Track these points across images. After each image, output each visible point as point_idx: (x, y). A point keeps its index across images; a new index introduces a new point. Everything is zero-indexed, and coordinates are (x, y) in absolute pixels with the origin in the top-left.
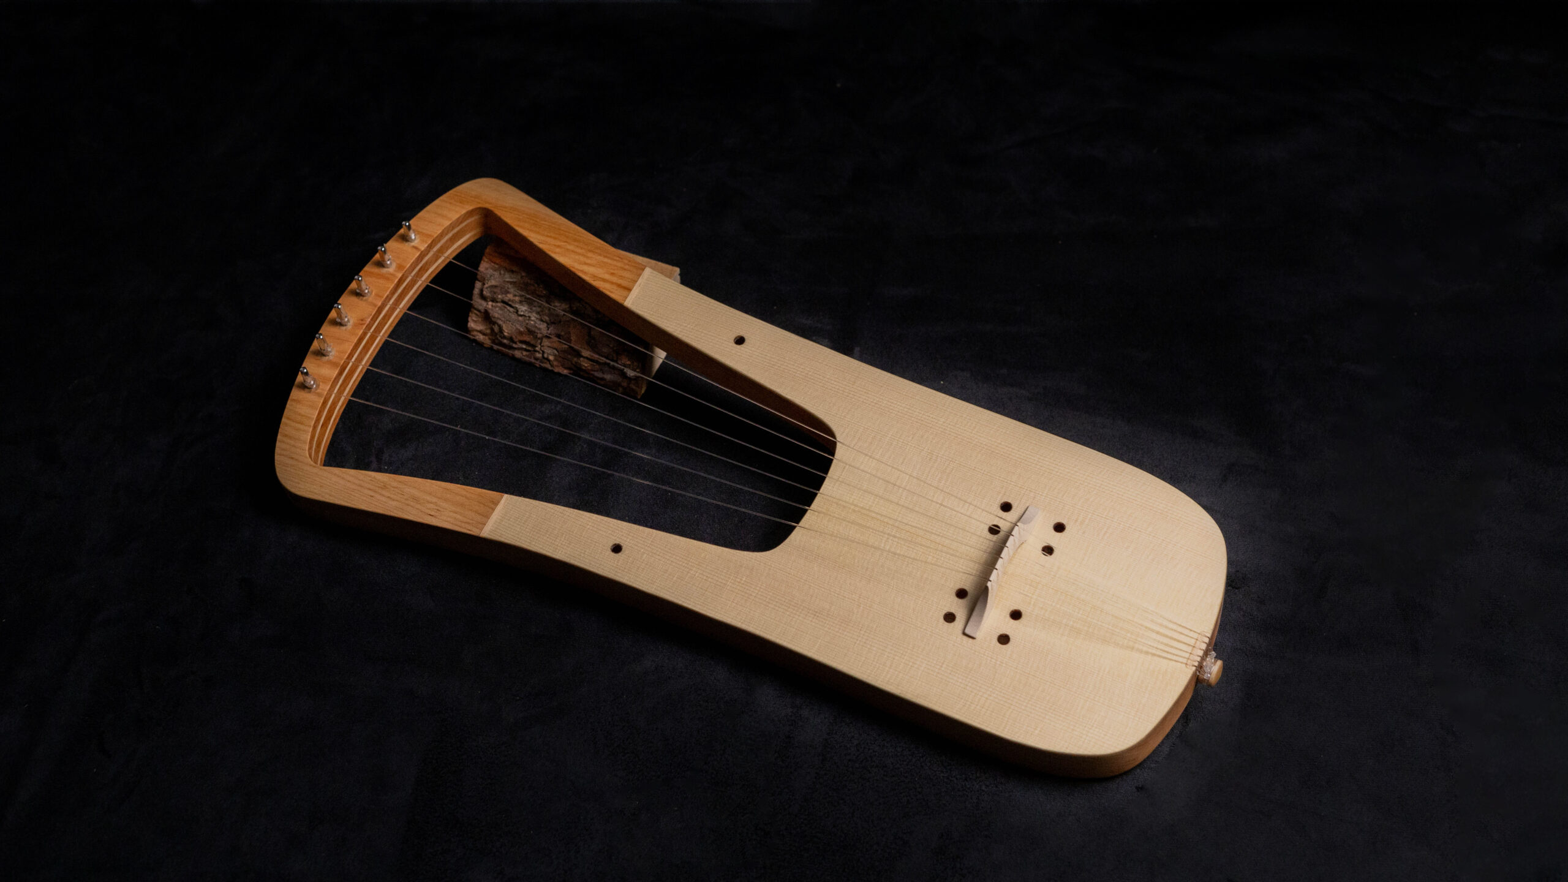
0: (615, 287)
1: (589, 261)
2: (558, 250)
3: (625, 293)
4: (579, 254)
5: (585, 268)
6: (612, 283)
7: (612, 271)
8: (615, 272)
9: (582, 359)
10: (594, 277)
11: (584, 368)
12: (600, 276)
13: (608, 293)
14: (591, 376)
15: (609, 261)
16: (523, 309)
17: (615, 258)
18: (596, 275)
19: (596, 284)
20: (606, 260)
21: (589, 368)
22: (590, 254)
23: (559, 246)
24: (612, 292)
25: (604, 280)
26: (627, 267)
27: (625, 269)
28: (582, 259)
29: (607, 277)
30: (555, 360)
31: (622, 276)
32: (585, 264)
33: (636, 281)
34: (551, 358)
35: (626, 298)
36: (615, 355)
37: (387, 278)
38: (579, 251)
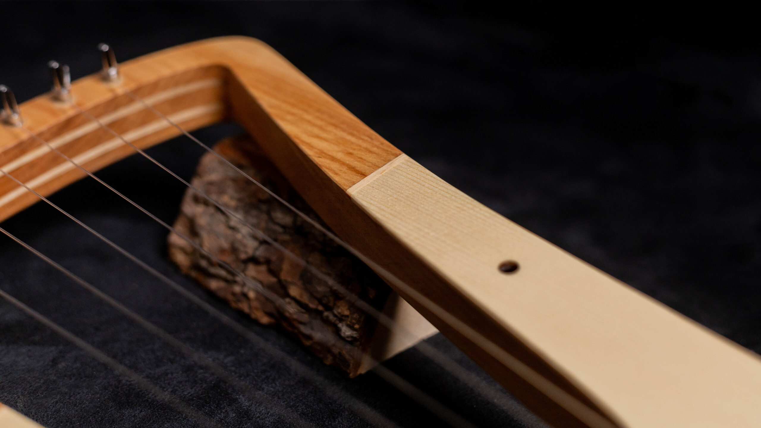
0: (345, 169)
1: (324, 135)
2: (289, 117)
3: (353, 177)
4: (315, 125)
5: (315, 142)
6: (343, 164)
7: (351, 151)
8: (355, 152)
9: (288, 300)
10: (322, 153)
11: (287, 315)
12: (330, 153)
13: (331, 174)
14: (296, 331)
15: (353, 139)
16: (236, 218)
17: (363, 137)
18: (325, 151)
19: (323, 163)
20: (349, 138)
21: (295, 317)
22: (330, 128)
23: (293, 114)
24: (336, 174)
25: (333, 159)
26: (375, 149)
27: (371, 152)
28: (316, 131)
29: (340, 156)
30: (257, 299)
31: (361, 158)
32: (318, 137)
33: (379, 167)
34: (252, 295)
35: (354, 184)
36: (331, 299)
37: (54, 113)
38: (318, 122)
